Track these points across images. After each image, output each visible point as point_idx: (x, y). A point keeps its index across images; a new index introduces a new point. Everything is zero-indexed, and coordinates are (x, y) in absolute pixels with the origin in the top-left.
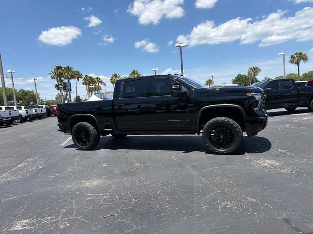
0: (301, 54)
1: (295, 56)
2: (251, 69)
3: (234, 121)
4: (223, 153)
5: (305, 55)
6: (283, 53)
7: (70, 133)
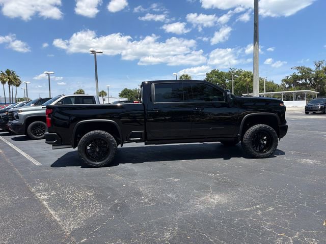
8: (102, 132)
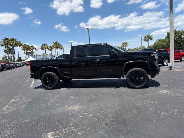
0: (149, 36)
1: (147, 37)
2: (123, 43)
3: (144, 70)
4: (138, 88)
5: (151, 37)
6: (141, 35)
7: (39, 79)
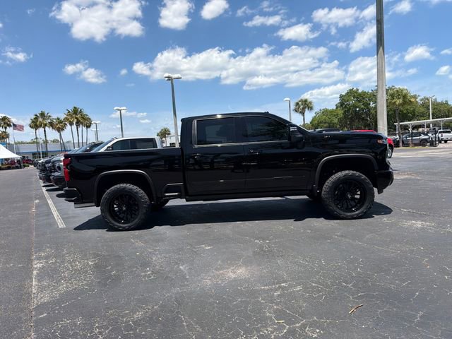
0: (306, 101)
1: (300, 103)
5: (310, 103)
6: (288, 99)
8: (129, 186)
